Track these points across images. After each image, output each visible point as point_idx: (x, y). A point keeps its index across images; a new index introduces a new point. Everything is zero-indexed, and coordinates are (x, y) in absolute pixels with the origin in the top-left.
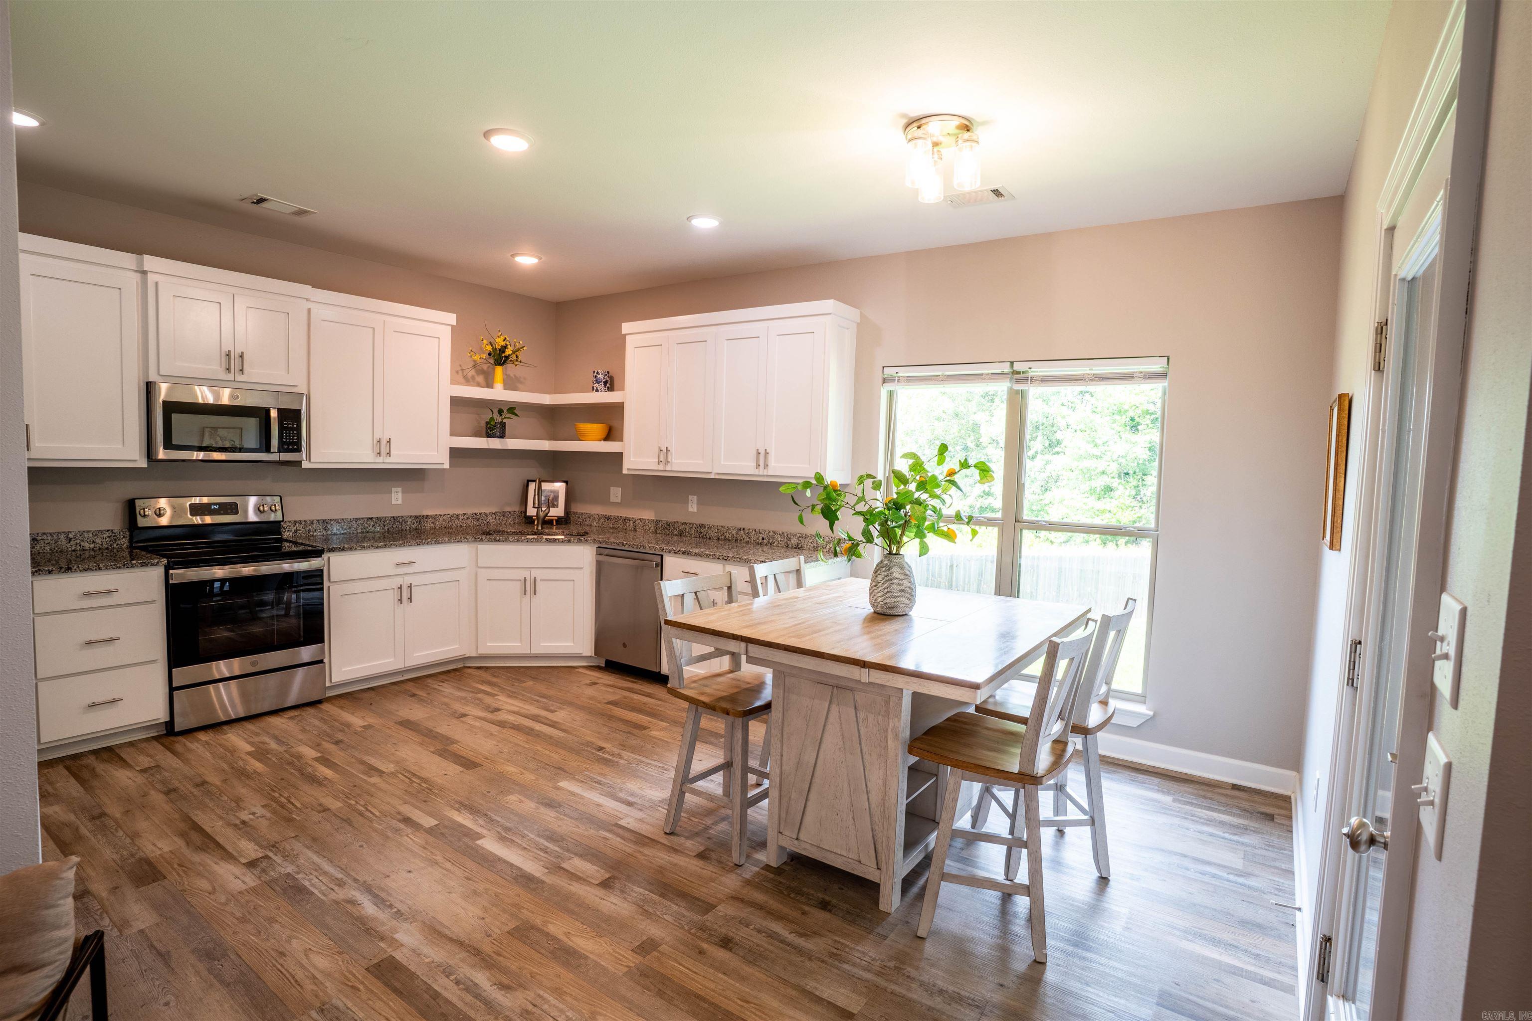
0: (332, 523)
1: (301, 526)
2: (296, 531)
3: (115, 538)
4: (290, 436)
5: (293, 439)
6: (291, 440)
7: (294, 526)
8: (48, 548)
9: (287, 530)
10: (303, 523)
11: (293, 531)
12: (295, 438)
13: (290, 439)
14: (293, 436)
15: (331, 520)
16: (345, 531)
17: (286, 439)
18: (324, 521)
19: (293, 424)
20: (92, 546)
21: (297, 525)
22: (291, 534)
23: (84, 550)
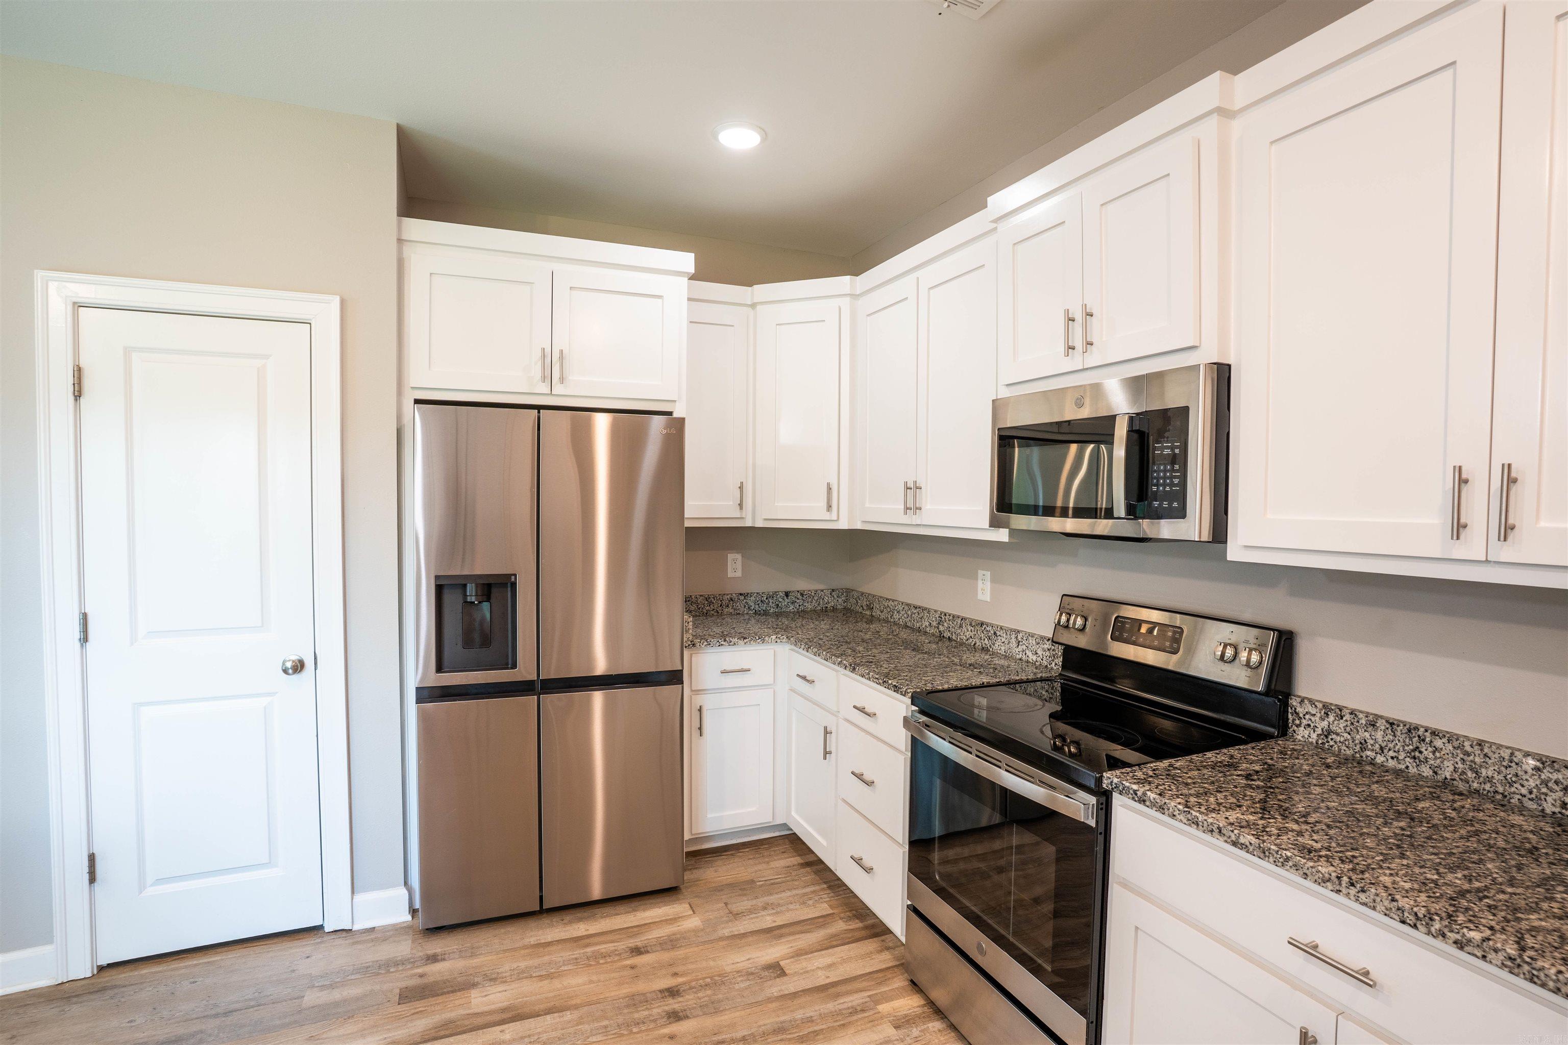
0: (1438, 743)
1: (1342, 724)
2: (1327, 733)
3: (1054, 653)
4: (1165, 478)
5: (1172, 485)
6: (1168, 489)
7: (1322, 719)
8: (1003, 648)
9: (1305, 722)
10: (1348, 717)
11: (1319, 731)
12: (1176, 481)
13: (1164, 485)
14: (1171, 478)
15: (1434, 733)
16: (1487, 787)
17: (1157, 485)
18: (1411, 729)
19: (1172, 448)
20: (1034, 658)
21: (1331, 718)
22: (1314, 736)
23: (1028, 662)
